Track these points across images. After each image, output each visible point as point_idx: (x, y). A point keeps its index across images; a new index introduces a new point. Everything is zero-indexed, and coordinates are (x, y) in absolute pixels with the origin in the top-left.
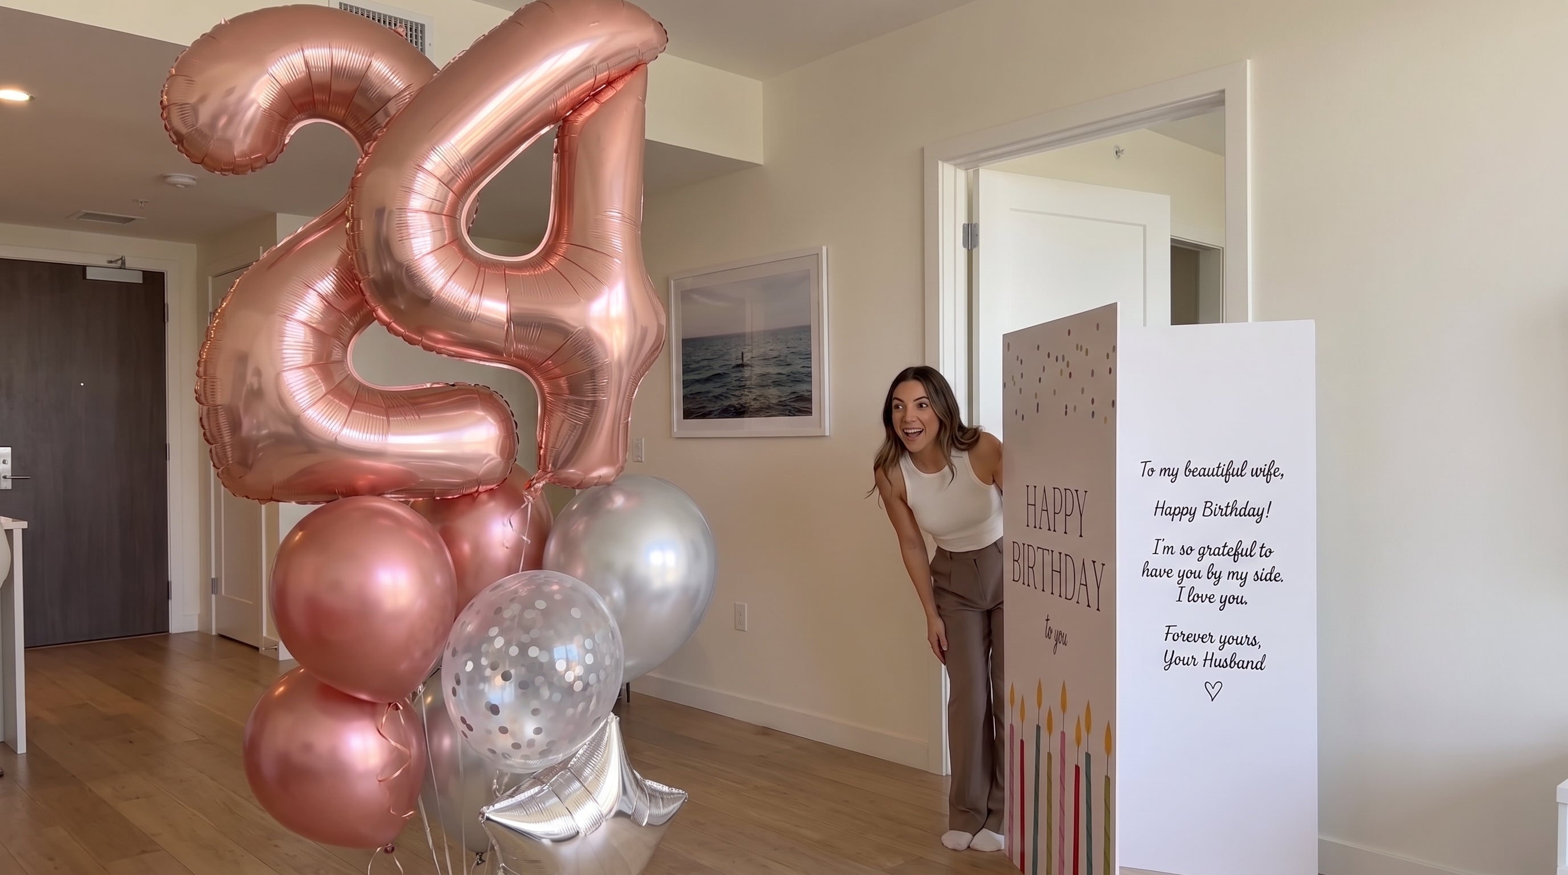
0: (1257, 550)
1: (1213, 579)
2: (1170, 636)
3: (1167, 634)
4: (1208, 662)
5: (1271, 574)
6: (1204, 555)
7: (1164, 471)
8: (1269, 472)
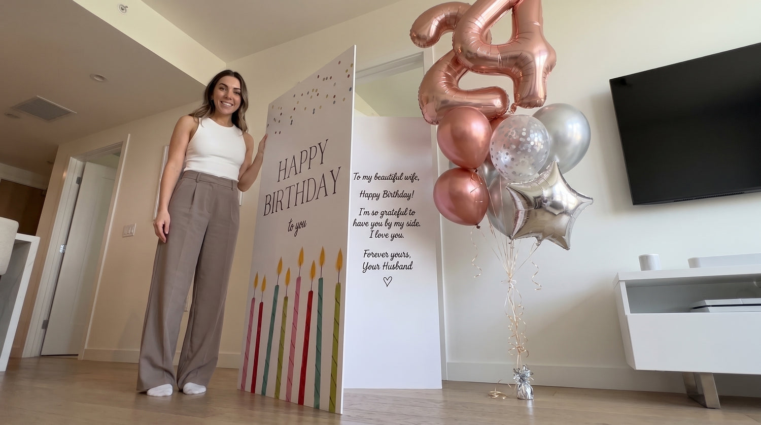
0: (408, 212)
1: (388, 226)
2: (366, 255)
3: (365, 254)
4: (385, 267)
5: (415, 223)
6: (383, 214)
7: (365, 177)
8: (413, 178)
